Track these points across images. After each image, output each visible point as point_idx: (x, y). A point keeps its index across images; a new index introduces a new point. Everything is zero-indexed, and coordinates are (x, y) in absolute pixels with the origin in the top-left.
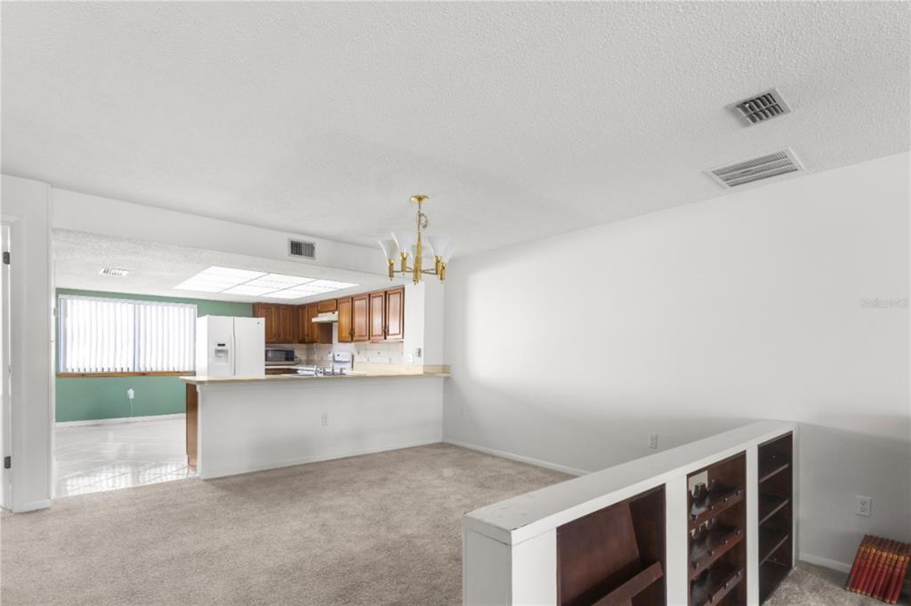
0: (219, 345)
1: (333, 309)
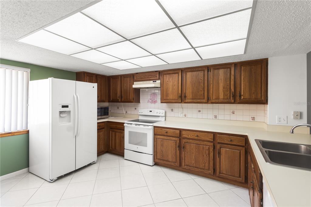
0: (63, 107)
1: (155, 78)
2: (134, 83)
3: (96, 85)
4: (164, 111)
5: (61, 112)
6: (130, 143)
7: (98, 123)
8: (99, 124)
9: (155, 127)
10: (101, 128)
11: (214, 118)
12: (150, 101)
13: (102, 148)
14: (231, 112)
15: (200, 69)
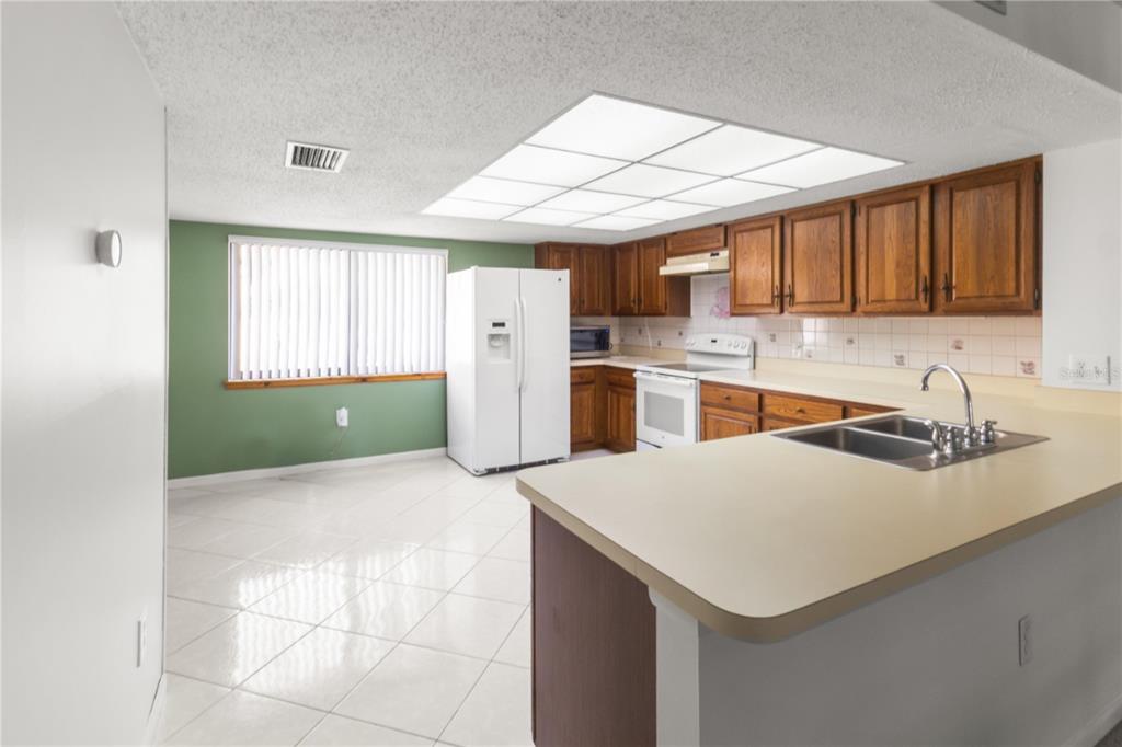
0: (495, 325)
1: (717, 245)
2: (669, 261)
3: (565, 274)
4: (748, 341)
5: (493, 337)
6: (647, 423)
7: (572, 368)
8: (575, 372)
9: (702, 382)
10: (584, 380)
11: (894, 364)
12: (716, 310)
13: (588, 431)
14: (950, 344)
15: (832, 209)
